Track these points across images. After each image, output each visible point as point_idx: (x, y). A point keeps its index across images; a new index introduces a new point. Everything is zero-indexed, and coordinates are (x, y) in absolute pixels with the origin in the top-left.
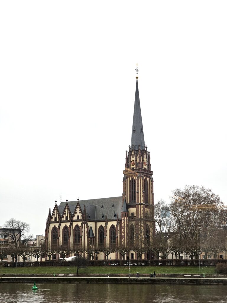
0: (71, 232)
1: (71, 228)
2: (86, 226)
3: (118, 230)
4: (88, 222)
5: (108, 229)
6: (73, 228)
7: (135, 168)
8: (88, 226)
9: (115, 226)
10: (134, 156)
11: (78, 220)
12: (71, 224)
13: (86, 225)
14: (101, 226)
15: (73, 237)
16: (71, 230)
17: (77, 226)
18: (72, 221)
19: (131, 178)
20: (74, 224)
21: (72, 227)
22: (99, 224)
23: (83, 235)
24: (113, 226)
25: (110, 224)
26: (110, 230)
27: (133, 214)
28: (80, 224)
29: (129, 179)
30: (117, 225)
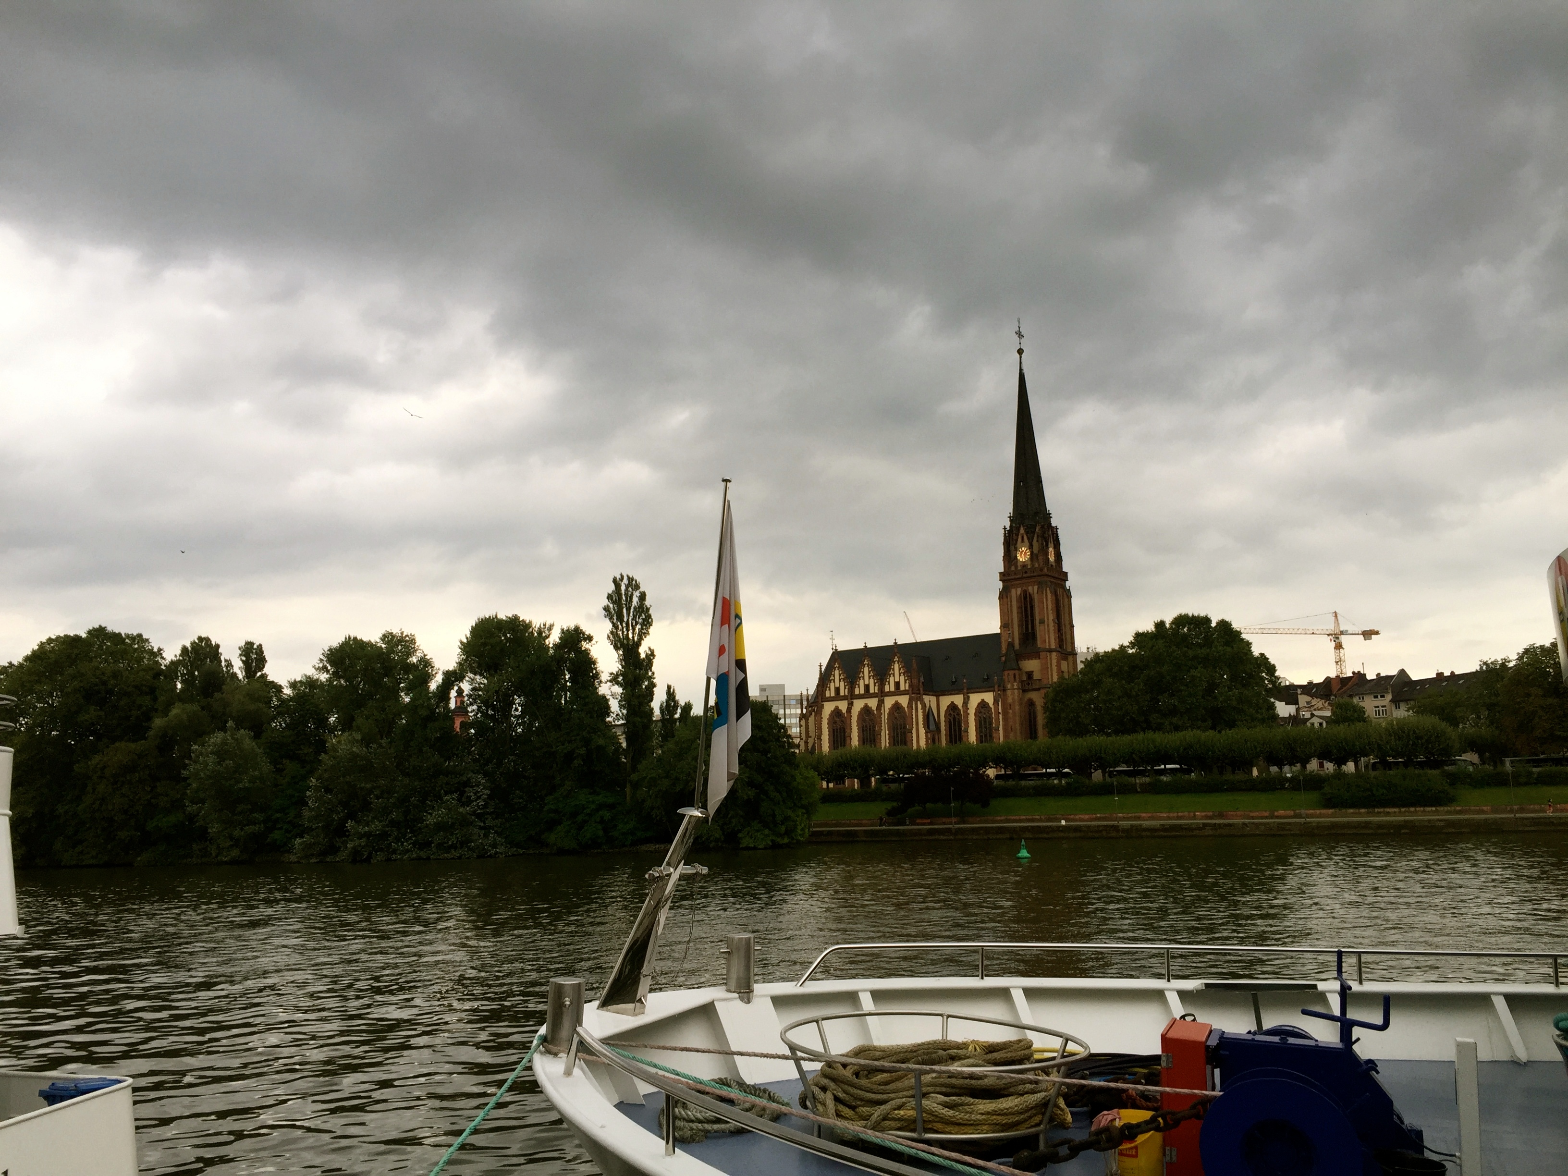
0: (883, 719)
1: (882, 711)
2: (920, 706)
3: (1000, 713)
4: (924, 697)
5: (972, 711)
6: (887, 711)
7: (1029, 567)
8: (924, 705)
9: (988, 704)
10: (1025, 537)
11: (898, 691)
12: (881, 703)
13: (919, 702)
14: (953, 707)
15: (887, 732)
16: (882, 716)
17: (897, 707)
18: (882, 695)
19: (1019, 591)
20: (889, 702)
21: (882, 708)
22: (946, 701)
23: (914, 726)
24: (983, 705)
25: (975, 699)
26: (975, 714)
27: (1030, 675)
28: (904, 700)
29: (1016, 592)
30: (996, 702)
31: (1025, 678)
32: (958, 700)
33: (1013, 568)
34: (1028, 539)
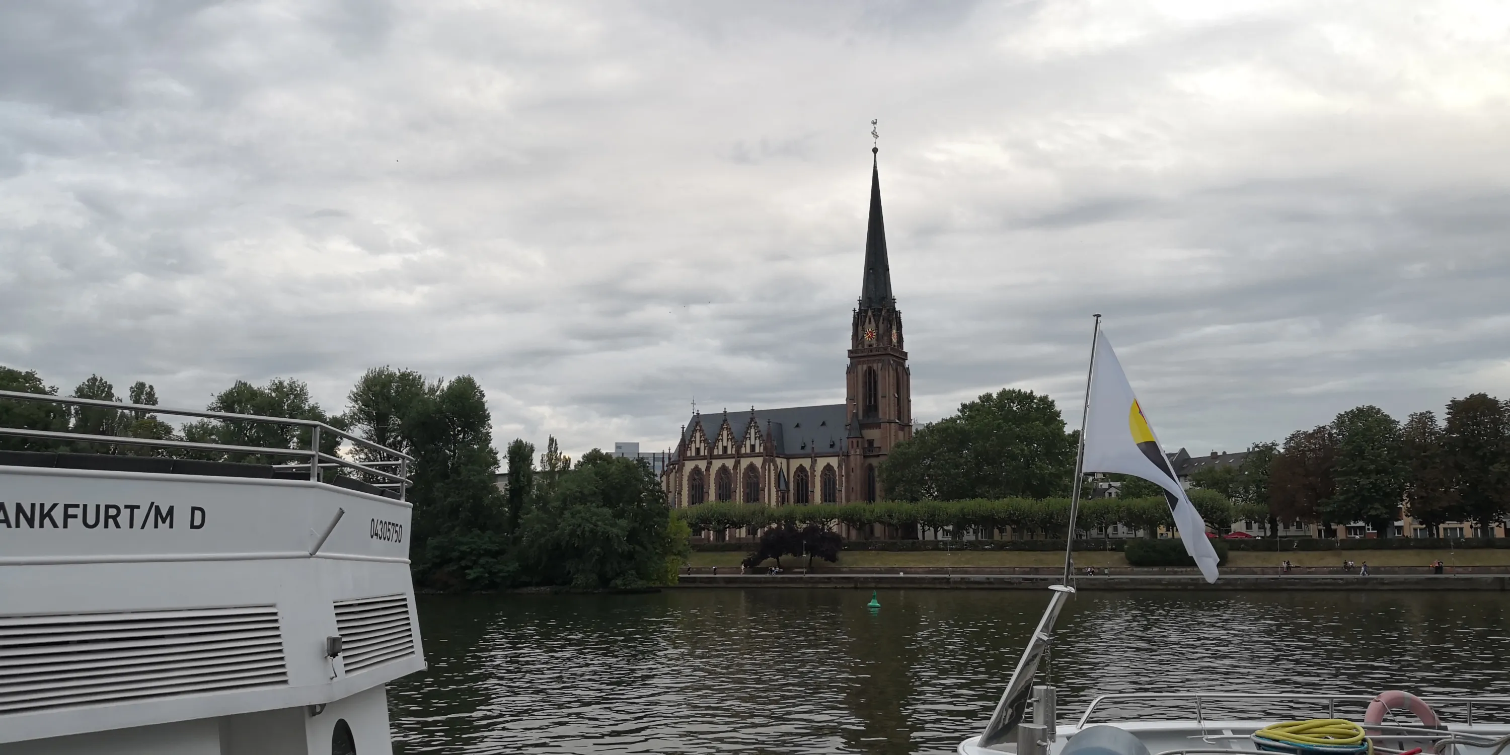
0: (738, 478)
1: (738, 471)
2: (772, 467)
3: (843, 476)
4: (776, 459)
6: (742, 471)
7: (875, 346)
8: (776, 467)
9: (833, 467)
10: (872, 320)
11: (753, 453)
12: (737, 463)
13: (772, 464)
14: (801, 469)
15: (742, 490)
16: (738, 476)
17: (752, 467)
18: (739, 456)
19: (865, 367)
20: (745, 463)
21: (739, 468)
22: (795, 464)
23: (767, 485)
24: (828, 467)
25: (821, 463)
26: (821, 477)
27: (871, 442)
28: (758, 462)
29: (862, 368)
30: (840, 466)
31: (866, 445)
32: (807, 463)
33: (860, 347)
34: (875, 321)
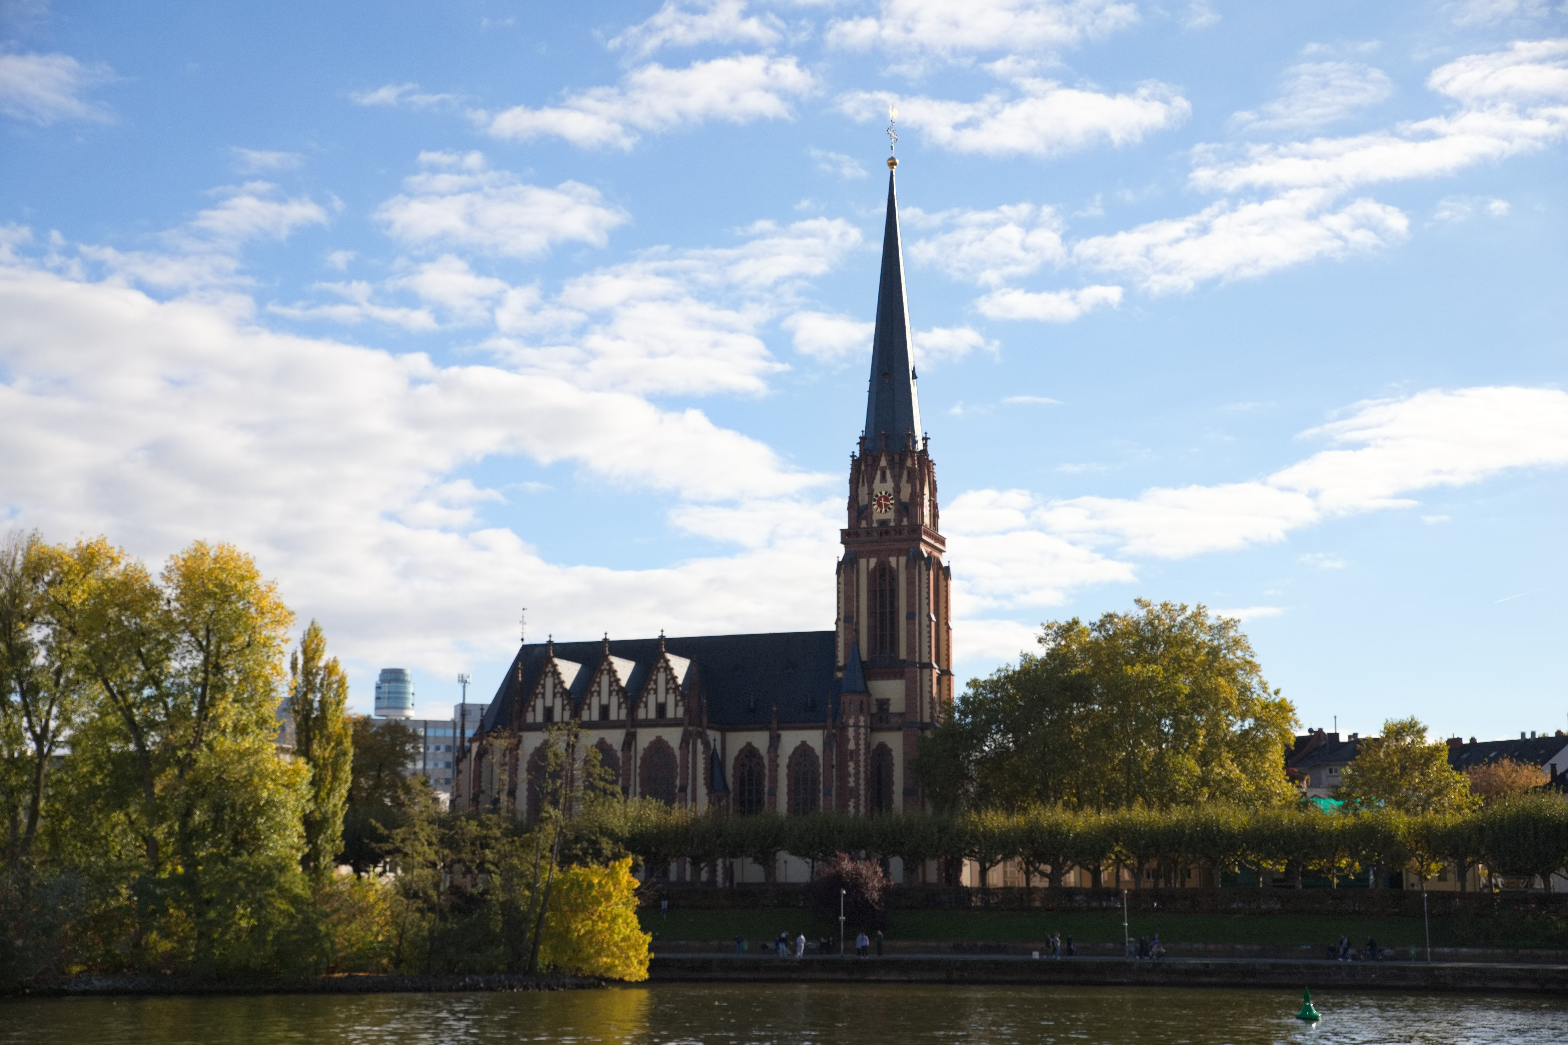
2: (700, 748)
3: (833, 766)
4: (709, 732)
5: (783, 762)
6: (640, 753)
7: (892, 524)
9: (813, 750)
11: (661, 719)
12: (629, 741)
13: (699, 742)
14: (749, 752)
15: (639, 790)
17: (659, 745)
18: (632, 724)
19: (873, 562)
20: (645, 737)
22: (737, 741)
23: (690, 781)
24: (804, 750)
25: (791, 740)
27: (883, 704)
28: (673, 736)
29: (870, 563)
30: (827, 745)
31: (874, 710)
32: (760, 740)
33: (864, 524)
34: (893, 477)
